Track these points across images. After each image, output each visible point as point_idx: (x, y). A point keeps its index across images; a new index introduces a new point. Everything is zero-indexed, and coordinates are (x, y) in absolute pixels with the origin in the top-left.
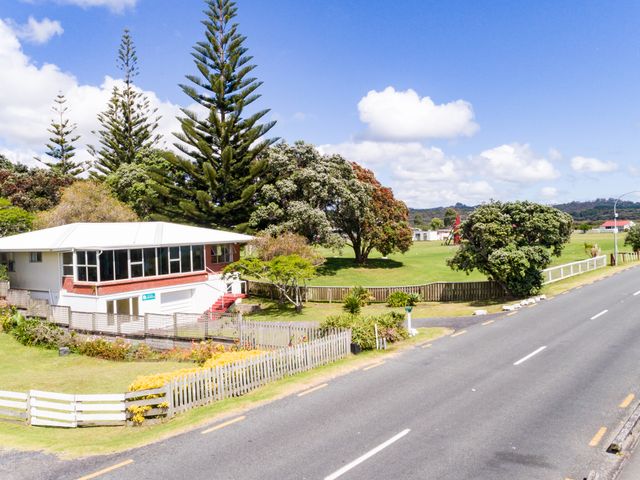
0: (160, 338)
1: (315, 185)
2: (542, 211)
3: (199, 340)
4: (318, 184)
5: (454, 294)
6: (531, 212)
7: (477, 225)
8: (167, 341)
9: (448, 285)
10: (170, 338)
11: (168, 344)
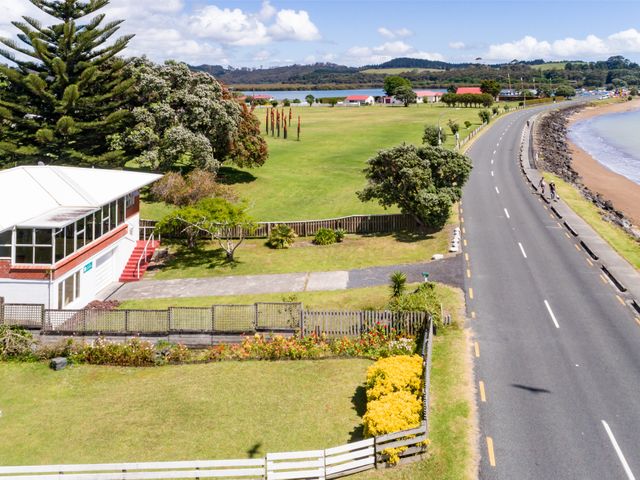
0: (192, 333)
1: (198, 110)
2: (453, 157)
3: (250, 333)
4: (201, 110)
5: (372, 227)
6: (445, 157)
7: (405, 169)
8: (203, 336)
9: (365, 218)
10: (206, 333)
11: (205, 339)
